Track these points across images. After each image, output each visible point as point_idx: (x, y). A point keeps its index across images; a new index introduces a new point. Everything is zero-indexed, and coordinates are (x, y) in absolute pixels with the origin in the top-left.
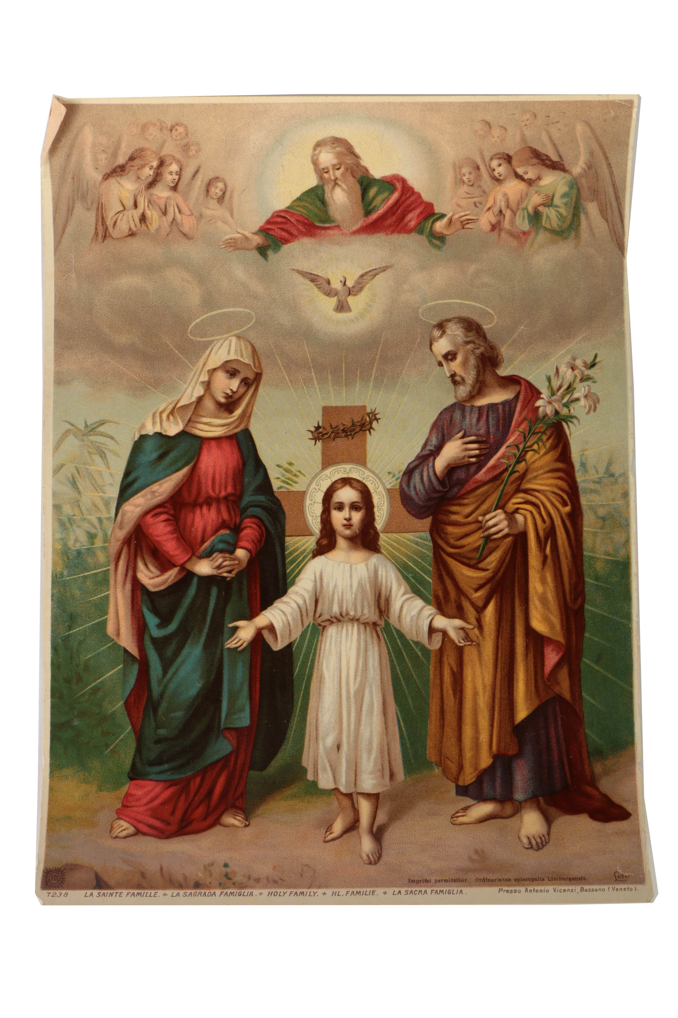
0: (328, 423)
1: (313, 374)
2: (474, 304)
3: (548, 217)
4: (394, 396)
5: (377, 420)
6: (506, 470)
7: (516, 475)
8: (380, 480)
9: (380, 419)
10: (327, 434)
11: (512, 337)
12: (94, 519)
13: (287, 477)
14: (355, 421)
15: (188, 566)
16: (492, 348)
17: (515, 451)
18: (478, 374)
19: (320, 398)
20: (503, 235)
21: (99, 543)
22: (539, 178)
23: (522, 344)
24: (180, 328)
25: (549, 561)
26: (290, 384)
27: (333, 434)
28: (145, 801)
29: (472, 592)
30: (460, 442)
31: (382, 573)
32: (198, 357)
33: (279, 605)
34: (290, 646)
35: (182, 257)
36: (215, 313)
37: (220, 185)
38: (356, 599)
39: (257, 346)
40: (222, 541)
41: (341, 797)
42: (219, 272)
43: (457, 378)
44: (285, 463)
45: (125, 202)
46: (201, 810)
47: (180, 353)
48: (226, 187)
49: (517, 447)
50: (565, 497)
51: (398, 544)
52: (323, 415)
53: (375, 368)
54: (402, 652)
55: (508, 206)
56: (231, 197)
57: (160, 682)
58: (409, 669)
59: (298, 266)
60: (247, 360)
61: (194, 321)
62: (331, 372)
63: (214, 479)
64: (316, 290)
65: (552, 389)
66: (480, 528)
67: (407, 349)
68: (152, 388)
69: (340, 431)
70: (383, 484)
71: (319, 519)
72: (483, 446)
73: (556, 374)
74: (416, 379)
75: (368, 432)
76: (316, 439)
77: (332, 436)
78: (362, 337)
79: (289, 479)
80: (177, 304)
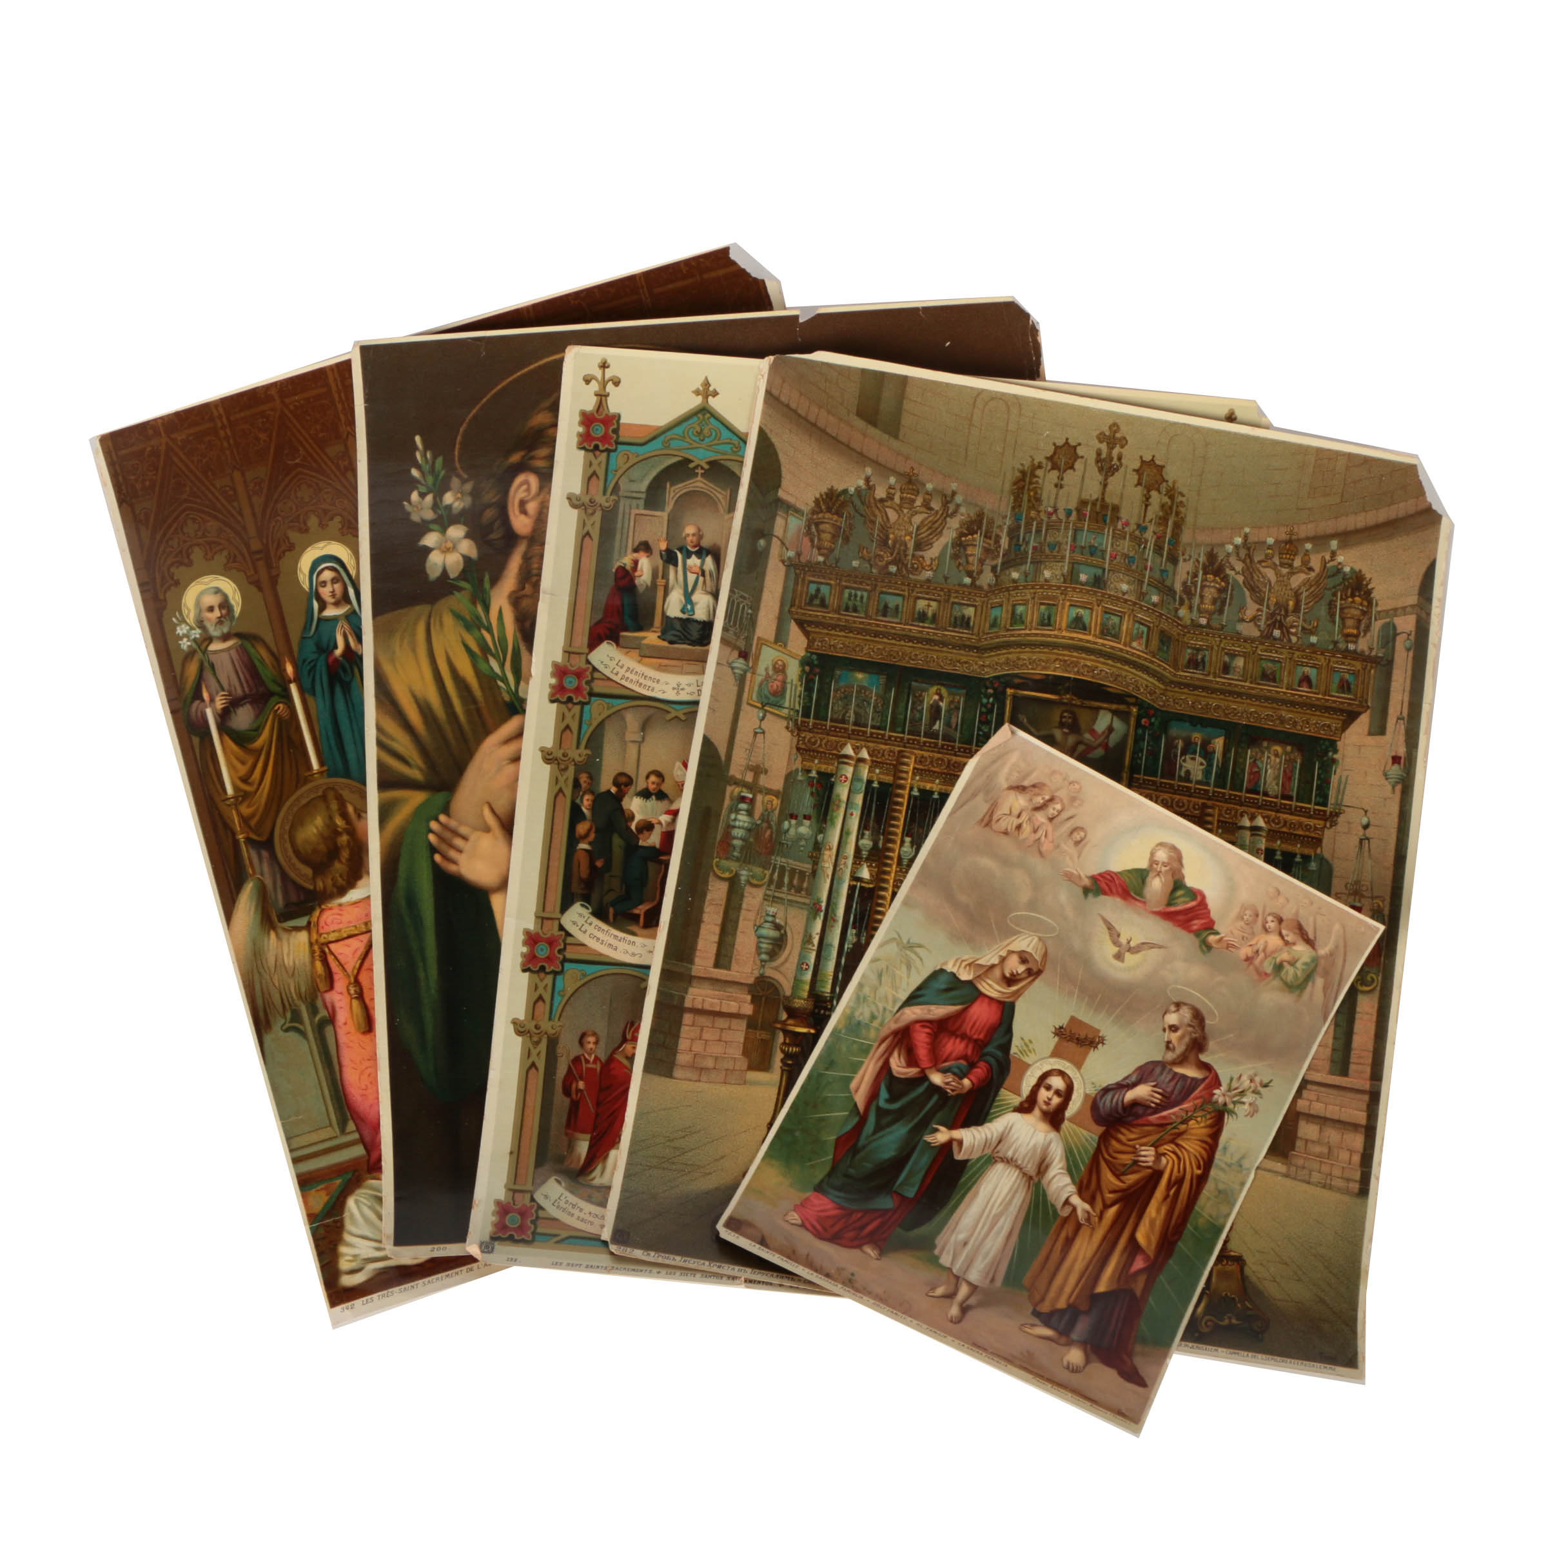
0: (1070, 1029)
1: (1077, 991)
2: (1208, 1002)
3: (1287, 972)
4: (1123, 1034)
5: (1103, 1044)
6: (1171, 1124)
7: (1177, 1131)
8: (1084, 1084)
9: (1105, 1044)
10: (1065, 1035)
11: (1221, 1038)
12: (881, 1006)
13: (1024, 1049)
14: (1088, 1036)
15: (927, 1072)
16: (1204, 1038)
17: (1184, 1115)
18: (1186, 1050)
19: (1073, 1009)
20: (1251, 967)
21: (875, 1024)
22: (1294, 944)
23: (1225, 1046)
24: (1005, 912)
25: (1169, 1200)
26: (1058, 989)
27: (1069, 1037)
28: (819, 1209)
29: (1106, 1191)
30: (1150, 1088)
31: (1053, 1146)
32: (1007, 937)
33: (973, 1129)
34: (967, 1161)
35: (1030, 866)
36: (1033, 914)
37: (1082, 834)
38: (1027, 1154)
39: (1050, 951)
40: (958, 1068)
41: (952, 1277)
42: (1050, 890)
43: (1171, 1045)
44: (1027, 1039)
45: (1013, 810)
46: (851, 1234)
47: (996, 929)
48: (1085, 836)
49: (1187, 1112)
50: (1202, 1163)
51: (1074, 1133)
52: (1069, 1021)
53: (1120, 1009)
54: (1039, 1206)
55: (1264, 950)
56: (1085, 845)
57: (868, 1137)
58: (1039, 1220)
59: (1104, 914)
60: (1038, 957)
61: (1016, 912)
62: (1089, 996)
63: (974, 1024)
64: (1108, 937)
65: (1230, 1087)
66: (1134, 1153)
67: (1147, 1008)
68: (965, 941)
69: (1074, 1038)
70: (1085, 1088)
71: (1030, 1088)
72: (1164, 1099)
73: (1238, 1078)
74: (1143, 1031)
75: (1093, 1048)
76: (1056, 1034)
77: (1068, 1039)
78: (1121, 984)
79: (1024, 1051)
80: (1011, 895)
